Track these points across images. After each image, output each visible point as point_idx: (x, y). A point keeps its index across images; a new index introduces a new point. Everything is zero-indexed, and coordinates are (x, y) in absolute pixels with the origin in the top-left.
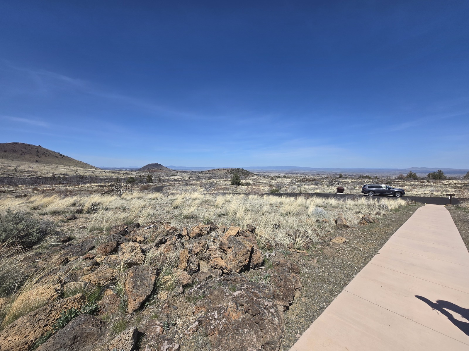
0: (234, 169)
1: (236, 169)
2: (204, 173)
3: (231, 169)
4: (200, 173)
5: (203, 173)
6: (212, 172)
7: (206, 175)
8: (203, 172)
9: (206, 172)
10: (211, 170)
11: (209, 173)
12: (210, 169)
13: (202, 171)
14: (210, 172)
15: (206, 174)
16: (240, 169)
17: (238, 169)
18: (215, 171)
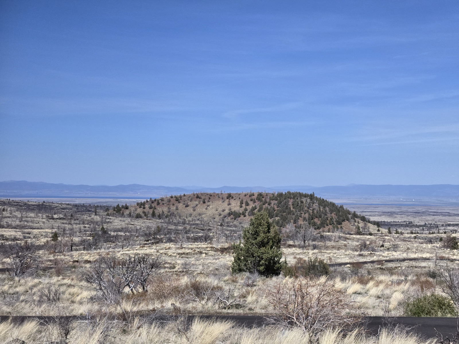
0: (274, 197)
1: (280, 195)
2: (130, 215)
3: (260, 195)
4: (111, 211)
5: (127, 212)
6: (165, 209)
7: (139, 224)
8: (127, 208)
9: (140, 211)
10: (162, 200)
11: (153, 215)
12: (157, 196)
13: (122, 202)
14: (159, 210)
15: (138, 216)
16: (301, 195)
17: (290, 195)
18: (181, 206)
